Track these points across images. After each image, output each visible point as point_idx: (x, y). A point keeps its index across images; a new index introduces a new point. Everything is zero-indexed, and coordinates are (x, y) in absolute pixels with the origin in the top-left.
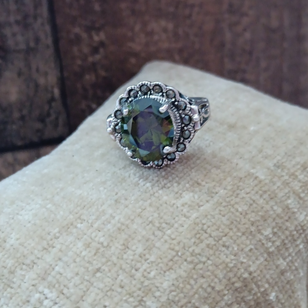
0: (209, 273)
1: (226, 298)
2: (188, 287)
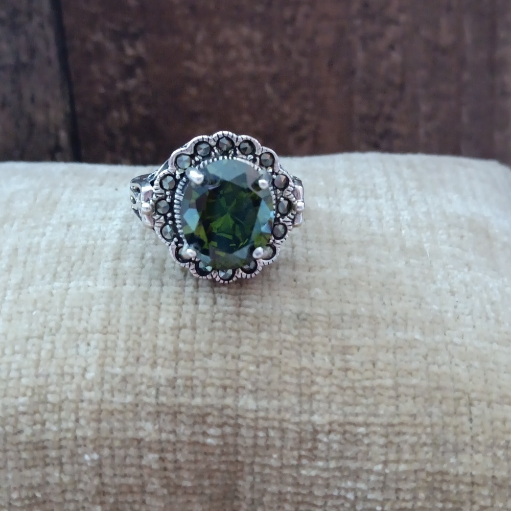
0: (34, 356)
1: (22, 400)
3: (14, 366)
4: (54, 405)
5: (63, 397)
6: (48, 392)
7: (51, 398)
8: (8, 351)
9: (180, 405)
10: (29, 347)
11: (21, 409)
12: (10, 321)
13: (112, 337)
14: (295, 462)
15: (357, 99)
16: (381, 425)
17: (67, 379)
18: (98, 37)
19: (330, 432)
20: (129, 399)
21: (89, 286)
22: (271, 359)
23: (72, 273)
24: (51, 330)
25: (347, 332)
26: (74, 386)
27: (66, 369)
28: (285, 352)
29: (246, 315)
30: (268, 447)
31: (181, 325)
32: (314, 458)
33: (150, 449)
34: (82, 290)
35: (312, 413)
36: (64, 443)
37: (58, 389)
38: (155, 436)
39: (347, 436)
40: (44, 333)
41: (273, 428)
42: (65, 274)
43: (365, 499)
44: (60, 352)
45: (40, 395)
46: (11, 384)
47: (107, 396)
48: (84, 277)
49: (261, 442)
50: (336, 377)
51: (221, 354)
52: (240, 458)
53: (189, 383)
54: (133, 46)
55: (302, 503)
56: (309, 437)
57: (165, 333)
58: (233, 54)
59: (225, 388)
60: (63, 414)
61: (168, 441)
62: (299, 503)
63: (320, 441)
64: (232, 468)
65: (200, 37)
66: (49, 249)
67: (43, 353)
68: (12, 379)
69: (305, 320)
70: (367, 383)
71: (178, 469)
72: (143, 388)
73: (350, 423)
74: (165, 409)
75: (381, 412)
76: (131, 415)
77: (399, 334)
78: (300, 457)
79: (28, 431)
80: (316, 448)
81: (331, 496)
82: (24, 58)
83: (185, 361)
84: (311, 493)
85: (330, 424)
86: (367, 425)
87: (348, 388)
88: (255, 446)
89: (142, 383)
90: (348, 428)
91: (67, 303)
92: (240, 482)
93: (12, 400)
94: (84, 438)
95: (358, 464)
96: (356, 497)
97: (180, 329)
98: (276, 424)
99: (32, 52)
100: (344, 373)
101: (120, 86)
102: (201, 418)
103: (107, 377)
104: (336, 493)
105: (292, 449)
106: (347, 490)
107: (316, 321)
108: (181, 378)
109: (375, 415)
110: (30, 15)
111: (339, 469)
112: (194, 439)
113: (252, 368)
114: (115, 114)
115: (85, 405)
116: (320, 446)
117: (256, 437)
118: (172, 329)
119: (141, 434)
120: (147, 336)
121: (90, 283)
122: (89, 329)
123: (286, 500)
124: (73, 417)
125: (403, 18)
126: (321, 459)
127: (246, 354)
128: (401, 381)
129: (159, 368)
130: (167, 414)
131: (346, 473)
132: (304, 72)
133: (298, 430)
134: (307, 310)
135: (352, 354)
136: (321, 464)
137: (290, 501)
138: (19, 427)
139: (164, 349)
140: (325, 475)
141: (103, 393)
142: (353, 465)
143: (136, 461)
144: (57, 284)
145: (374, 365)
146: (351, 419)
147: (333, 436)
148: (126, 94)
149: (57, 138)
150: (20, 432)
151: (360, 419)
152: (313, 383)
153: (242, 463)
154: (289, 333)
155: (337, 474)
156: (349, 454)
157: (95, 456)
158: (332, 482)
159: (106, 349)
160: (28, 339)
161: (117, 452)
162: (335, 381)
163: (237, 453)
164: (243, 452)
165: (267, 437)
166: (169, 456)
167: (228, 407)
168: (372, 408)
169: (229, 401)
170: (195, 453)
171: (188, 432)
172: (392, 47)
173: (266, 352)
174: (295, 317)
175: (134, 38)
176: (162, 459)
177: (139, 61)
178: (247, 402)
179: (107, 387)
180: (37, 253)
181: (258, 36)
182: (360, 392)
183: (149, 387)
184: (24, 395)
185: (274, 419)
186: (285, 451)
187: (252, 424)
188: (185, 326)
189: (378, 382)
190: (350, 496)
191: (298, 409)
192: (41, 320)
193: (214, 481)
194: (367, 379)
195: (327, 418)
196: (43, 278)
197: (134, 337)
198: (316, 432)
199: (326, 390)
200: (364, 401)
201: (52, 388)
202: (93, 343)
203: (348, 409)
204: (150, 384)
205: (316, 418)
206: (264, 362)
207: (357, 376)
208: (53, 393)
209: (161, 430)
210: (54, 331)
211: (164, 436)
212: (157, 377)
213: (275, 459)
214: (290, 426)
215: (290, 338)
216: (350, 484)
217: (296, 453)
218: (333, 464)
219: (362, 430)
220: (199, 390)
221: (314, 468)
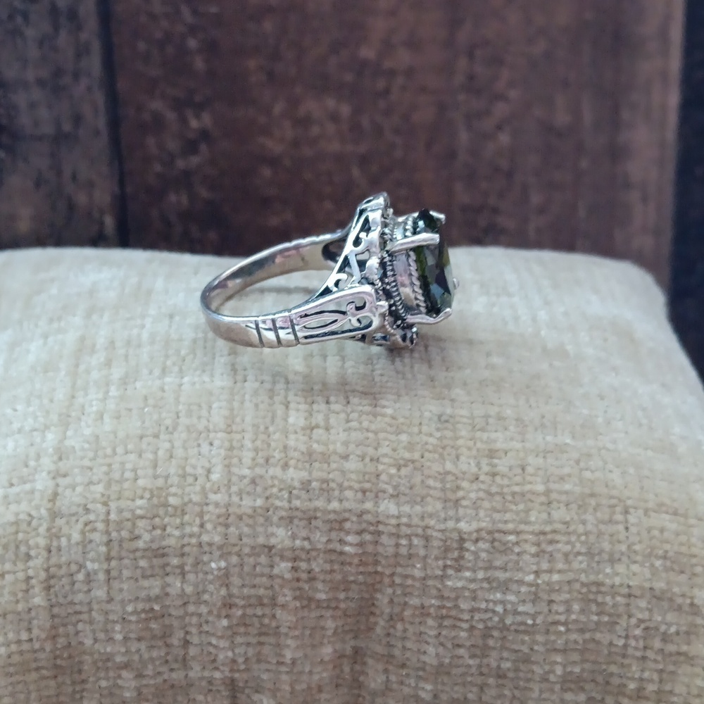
0: (150, 456)
1: (139, 502)
2: (109, 451)
3: (129, 466)
4: (175, 508)
5: (186, 499)
6: (168, 495)
7: (172, 500)
8: (120, 450)
9: (316, 509)
10: (144, 446)
11: (139, 512)
12: (118, 418)
13: (238, 436)
14: (440, 573)
15: (459, 187)
16: (532, 533)
17: (190, 480)
18: (157, 105)
19: (477, 540)
20: (259, 502)
21: (204, 382)
22: (413, 462)
23: (183, 367)
24: (167, 428)
25: (493, 435)
26: (198, 488)
27: (189, 470)
28: (427, 455)
29: (384, 415)
30: (410, 556)
31: (313, 424)
32: (459, 569)
33: (282, 558)
34: (197, 386)
35: (458, 520)
36: (187, 549)
37: (180, 492)
38: (288, 543)
39: (496, 544)
40: (159, 431)
41: (417, 535)
42: (176, 369)
43: (516, 613)
44: (179, 452)
45: (159, 497)
46: (126, 485)
47: (235, 499)
48: (198, 372)
49: (403, 551)
50: (483, 482)
51: (359, 456)
52: (379, 569)
53: (325, 486)
54: (198, 117)
55: (448, 617)
56: (455, 545)
57: (296, 433)
58: (315, 130)
59: (364, 492)
60: (187, 518)
61: (302, 549)
62: (443, 617)
63: (467, 550)
64: (370, 580)
65: (278, 108)
66: (152, 342)
67: (161, 453)
68: (127, 480)
69: (447, 421)
70: (517, 489)
71: (312, 579)
72: (275, 490)
73: (500, 531)
74: (299, 514)
75: (533, 519)
76: (261, 520)
77: (549, 438)
78: (445, 567)
79: (147, 537)
80: (462, 557)
81: (478, 610)
82: (67, 127)
83: (320, 463)
84: (456, 607)
85: (478, 531)
86: (518, 533)
87: (497, 493)
88: (396, 555)
89: (273, 486)
90: (497, 535)
91: (182, 399)
92: (379, 596)
93: (129, 503)
94: (210, 545)
95: (508, 575)
96: (505, 610)
97: (312, 429)
98: (420, 531)
99: (77, 119)
100: (491, 478)
101: (181, 164)
102: (337, 524)
103: (234, 479)
104: (483, 605)
105: (437, 559)
106: (495, 603)
107: (458, 423)
108: (317, 480)
109: (527, 523)
110: (76, 76)
111: (488, 580)
112: (331, 546)
113: (393, 471)
114: (173, 198)
115: (211, 508)
116: (467, 555)
117: (397, 545)
118: (303, 429)
119: (273, 541)
120: (277, 436)
121: (207, 379)
122: (211, 427)
123: (428, 615)
124: (198, 521)
125: (513, 94)
126: (468, 569)
127: (386, 455)
128: (553, 486)
129: (291, 470)
130: (301, 519)
131: (495, 585)
132: (398, 153)
133: (444, 538)
134: (449, 411)
135: (500, 458)
136: (468, 574)
137: (434, 615)
138: (137, 532)
139: (295, 450)
140: (472, 586)
141: (230, 496)
142: (501, 575)
143: (267, 570)
144: (168, 380)
145: (523, 469)
146: (501, 526)
147: (481, 545)
148: (187, 174)
149: (102, 224)
150: (137, 538)
151: (510, 526)
152: (458, 488)
153: (382, 574)
154: (431, 435)
155: (485, 585)
156: (497, 563)
157: (223, 564)
158: (479, 593)
159: (231, 448)
160: (141, 438)
161: (246, 559)
162: (483, 486)
163: (376, 563)
164: (383, 562)
165: (410, 546)
166: (303, 565)
167: (368, 512)
168: (522, 515)
169: (369, 505)
170: (331, 561)
171: (324, 539)
172: (499, 128)
173: (407, 455)
174: (436, 418)
175: (199, 108)
176: (295, 569)
177: (205, 135)
178: (388, 507)
179: (234, 489)
180: (139, 346)
181: (345, 110)
182: (509, 498)
183: (281, 490)
184: (142, 498)
185: (417, 526)
186: (429, 561)
187: (394, 531)
188: (317, 426)
189: (528, 487)
190: (499, 609)
191: (443, 515)
192: (155, 417)
193: (351, 594)
194: (517, 484)
195: (475, 526)
196: (151, 373)
197: (262, 437)
198: (462, 540)
199: (473, 495)
200: (514, 507)
201: (173, 490)
202: (216, 443)
203: (497, 516)
204: (282, 487)
205: (463, 525)
206: (405, 466)
207: (506, 482)
208: (175, 495)
209: (294, 537)
210: (170, 429)
211: (298, 543)
212: (289, 480)
213: (418, 569)
214: (435, 534)
215: (431, 440)
216: (499, 596)
217: (441, 563)
218: (481, 575)
219: (512, 538)
220: (337, 493)
221: (460, 579)
